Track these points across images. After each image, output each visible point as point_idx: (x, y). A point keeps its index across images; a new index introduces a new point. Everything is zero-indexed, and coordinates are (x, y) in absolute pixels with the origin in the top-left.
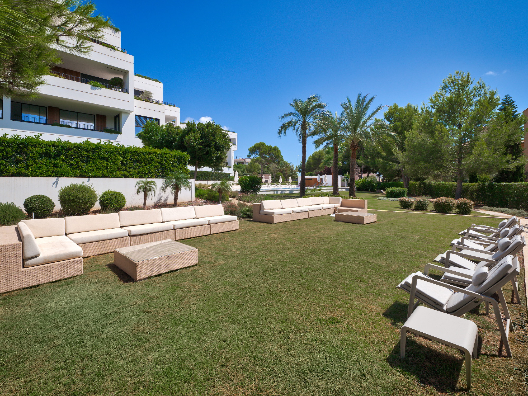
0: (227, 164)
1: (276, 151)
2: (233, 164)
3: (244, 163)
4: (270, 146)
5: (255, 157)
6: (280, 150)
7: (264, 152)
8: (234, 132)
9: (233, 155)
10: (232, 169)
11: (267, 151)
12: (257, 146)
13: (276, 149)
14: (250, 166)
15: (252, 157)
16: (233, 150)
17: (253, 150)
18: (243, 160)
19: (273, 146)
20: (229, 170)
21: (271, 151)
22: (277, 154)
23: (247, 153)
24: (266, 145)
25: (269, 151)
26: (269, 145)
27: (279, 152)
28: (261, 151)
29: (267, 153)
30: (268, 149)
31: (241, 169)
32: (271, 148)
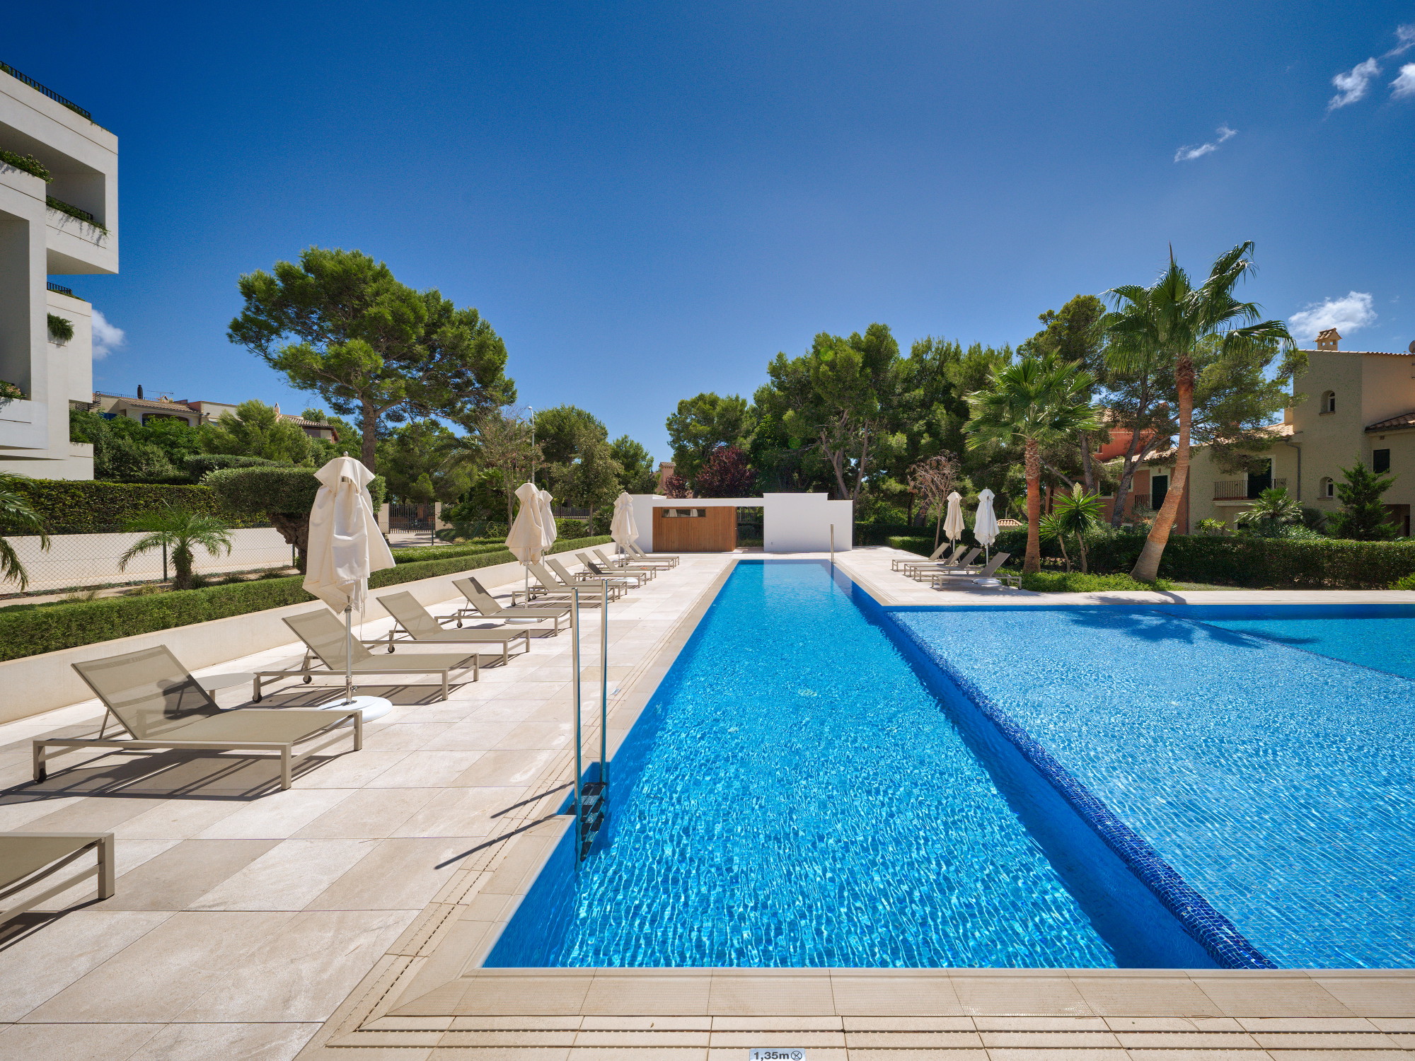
3: (191, 420)
14: (235, 428)
17: (280, 302)
28: (373, 310)
29: (419, 339)
30: (425, 314)
31: (173, 444)
32: (445, 311)
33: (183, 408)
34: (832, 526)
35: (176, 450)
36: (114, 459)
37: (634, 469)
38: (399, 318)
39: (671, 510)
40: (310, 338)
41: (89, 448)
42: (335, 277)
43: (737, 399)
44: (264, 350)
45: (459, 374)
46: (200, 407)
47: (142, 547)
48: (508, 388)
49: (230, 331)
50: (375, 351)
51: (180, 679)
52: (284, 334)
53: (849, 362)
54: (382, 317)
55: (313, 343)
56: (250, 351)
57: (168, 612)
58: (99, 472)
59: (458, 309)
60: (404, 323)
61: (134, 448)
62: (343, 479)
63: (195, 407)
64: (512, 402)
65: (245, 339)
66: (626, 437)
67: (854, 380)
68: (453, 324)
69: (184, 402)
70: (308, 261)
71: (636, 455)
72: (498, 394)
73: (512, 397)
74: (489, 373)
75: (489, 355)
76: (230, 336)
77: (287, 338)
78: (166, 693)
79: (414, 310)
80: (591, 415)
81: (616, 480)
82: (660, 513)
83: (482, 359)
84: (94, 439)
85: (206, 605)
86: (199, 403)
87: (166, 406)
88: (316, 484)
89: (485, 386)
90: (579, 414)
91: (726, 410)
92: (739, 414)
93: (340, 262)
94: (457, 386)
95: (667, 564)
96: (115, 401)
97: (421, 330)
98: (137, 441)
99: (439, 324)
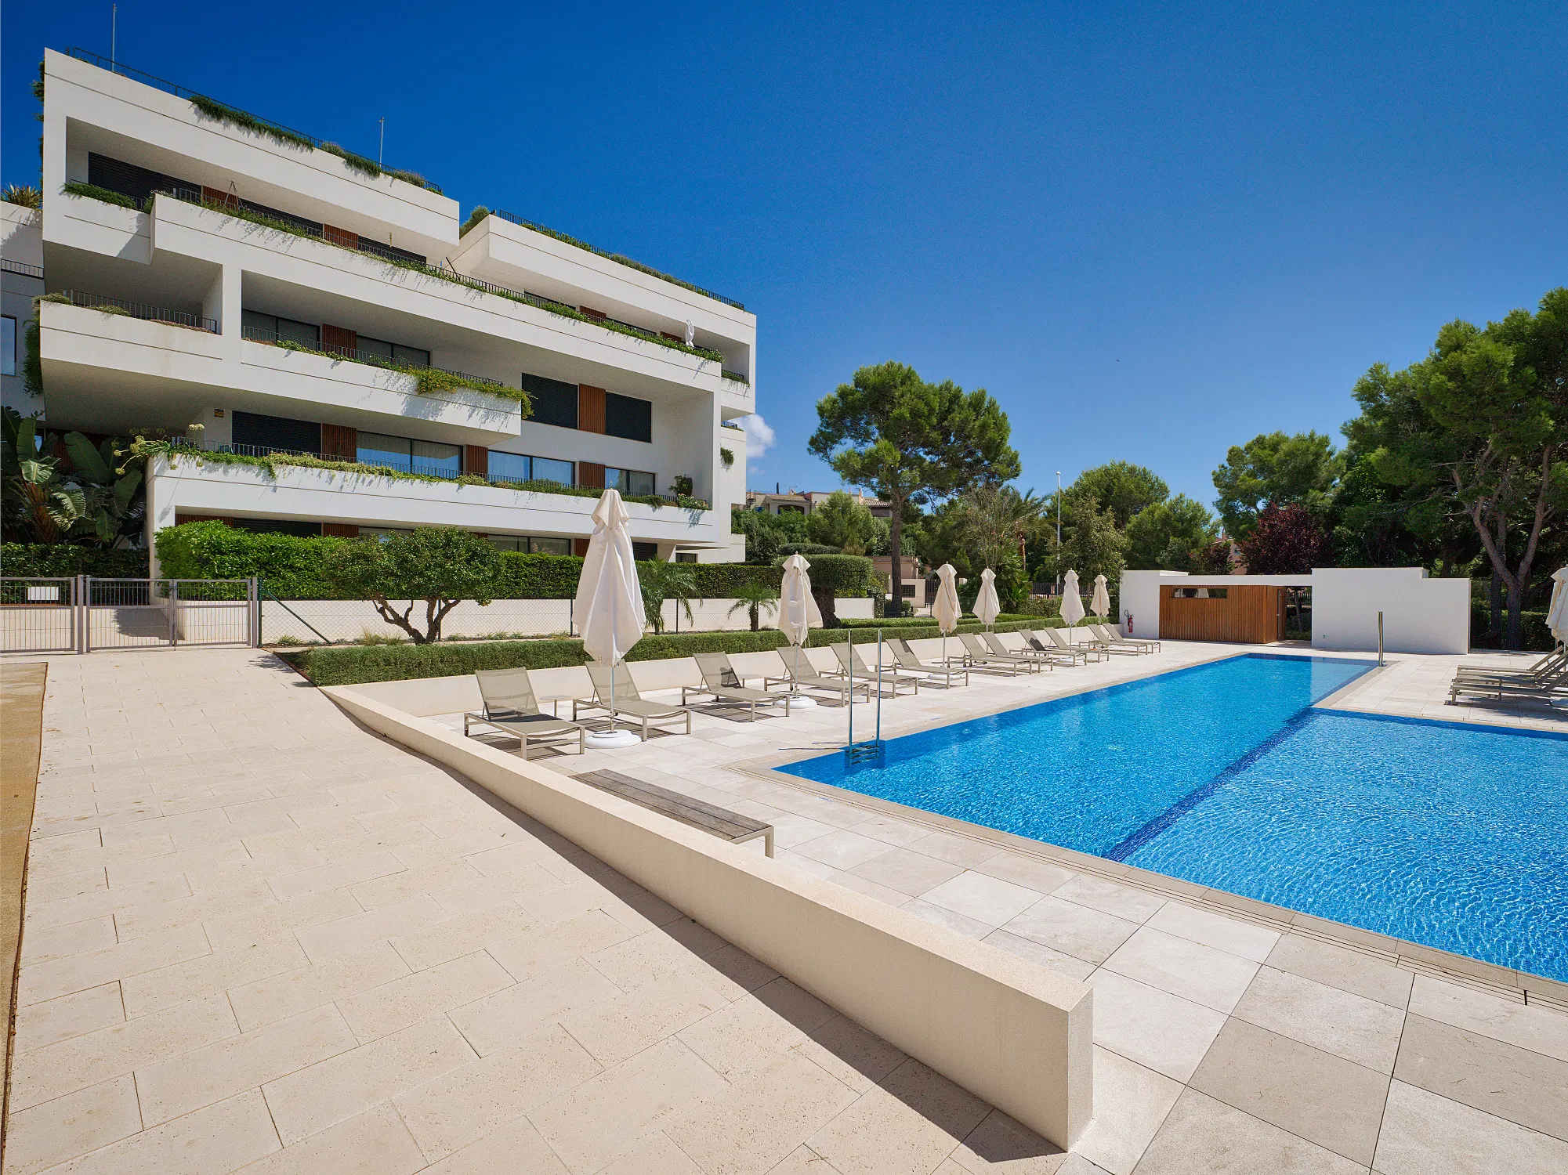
1: (987, 420)
3: (806, 509)
4: (947, 387)
6: (1004, 417)
8: (738, 305)
11: (931, 411)
12: (872, 381)
13: (979, 404)
15: (837, 452)
17: (842, 413)
19: (967, 389)
20: (694, 522)
21: (957, 418)
24: (924, 378)
25: (944, 415)
26: (939, 382)
27: (999, 425)
28: (896, 412)
29: (933, 428)
30: (936, 405)
31: (792, 530)
32: (955, 398)
33: (801, 498)
34: (1381, 615)
35: (794, 534)
36: (761, 543)
37: (1190, 537)
38: (915, 414)
39: (1199, 590)
40: (860, 440)
41: (743, 537)
42: (875, 388)
43: (1312, 438)
44: (827, 456)
45: (971, 453)
46: (811, 497)
47: (737, 605)
48: (1012, 461)
49: (809, 446)
50: (896, 448)
51: (728, 669)
52: (843, 441)
53: (1488, 365)
55: (861, 444)
56: (821, 459)
57: (742, 643)
58: (749, 553)
59: (966, 394)
60: (920, 417)
61: (771, 534)
62: (795, 567)
63: (808, 497)
64: (1017, 475)
65: (818, 450)
66: (1181, 496)
67: (1500, 389)
68: (962, 408)
69: (802, 494)
70: (857, 378)
71: (1193, 518)
72: (1001, 469)
73: (1016, 470)
74: (993, 449)
75: (990, 434)
76: (809, 450)
77: (845, 443)
78: (722, 674)
79: (927, 404)
80: (1148, 470)
81: (1118, 554)
82: (1167, 592)
83: (984, 439)
84: (748, 530)
85: (759, 642)
86: (810, 493)
87: (792, 498)
88: (783, 571)
89: (992, 461)
90: (1132, 470)
91: (1291, 454)
92: (1311, 457)
93: (879, 374)
94: (970, 465)
95: (1135, 649)
96: (764, 497)
97: (934, 420)
98: (773, 529)
99: (949, 411)
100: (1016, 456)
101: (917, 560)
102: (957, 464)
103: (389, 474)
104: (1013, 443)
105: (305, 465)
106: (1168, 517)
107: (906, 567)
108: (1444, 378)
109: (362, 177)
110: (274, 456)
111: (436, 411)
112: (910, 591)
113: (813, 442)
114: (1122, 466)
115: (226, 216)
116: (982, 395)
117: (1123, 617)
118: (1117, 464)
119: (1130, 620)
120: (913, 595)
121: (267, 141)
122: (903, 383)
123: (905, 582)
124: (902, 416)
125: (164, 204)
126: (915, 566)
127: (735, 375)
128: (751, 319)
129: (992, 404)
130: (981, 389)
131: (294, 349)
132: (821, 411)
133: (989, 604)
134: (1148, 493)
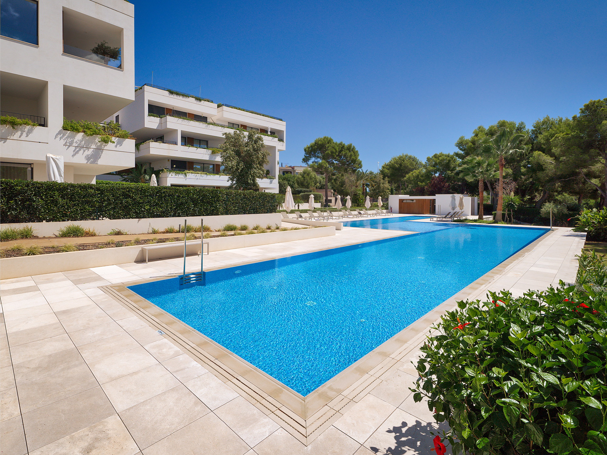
0: (268, 172)
1: (352, 153)
2: (277, 173)
3: (293, 173)
4: (341, 144)
5: (316, 162)
6: (357, 151)
7: (332, 152)
8: (281, 120)
9: (277, 159)
10: (276, 182)
11: (336, 151)
12: (320, 142)
13: (350, 148)
14: (303, 177)
15: (310, 162)
16: (279, 150)
17: (311, 152)
18: (291, 168)
19: (346, 143)
20: (271, 183)
21: (343, 153)
22: (353, 157)
23: (303, 154)
24: (335, 141)
25: (340, 151)
26: (338, 142)
27: (356, 153)
28: (327, 152)
29: (337, 156)
30: (337, 149)
31: (289, 181)
32: (343, 147)
39: (404, 200)
40: (316, 158)
41: (279, 184)
42: (320, 145)
45: (348, 162)
48: (360, 164)
50: (326, 162)
54: (329, 153)
55: (317, 160)
63: (293, 168)
65: (305, 162)
68: (345, 149)
72: (357, 166)
73: (361, 166)
74: (354, 161)
77: (312, 159)
79: (335, 149)
82: (401, 201)
83: (351, 158)
89: (354, 164)
97: (337, 154)
98: (282, 180)
99: (342, 151)
100: (361, 162)
101: (332, 191)
102: (343, 164)
103: (207, 174)
104: (360, 158)
105: (192, 173)
106: (418, 175)
107: (329, 193)
108: (471, 144)
109: (198, 102)
110: (186, 171)
111: (215, 158)
112: (330, 201)
113: (303, 160)
114: (406, 156)
115: (178, 119)
116: (351, 145)
117: (389, 208)
118: (405, 155)
119: (391, 209)
120: (331, 202)
121: (181, 98)
122: (328, 143)
123: (329, 198)
124: (328, 153)
125: (169, 118)
126: (332, 193)
127: (281, 140)
128: (284, 123)
129: (354, 148)
130: (350, 143)
131: (190, 147)
132: (305, 150)
133: (349, 203)
134: (415, 165)
